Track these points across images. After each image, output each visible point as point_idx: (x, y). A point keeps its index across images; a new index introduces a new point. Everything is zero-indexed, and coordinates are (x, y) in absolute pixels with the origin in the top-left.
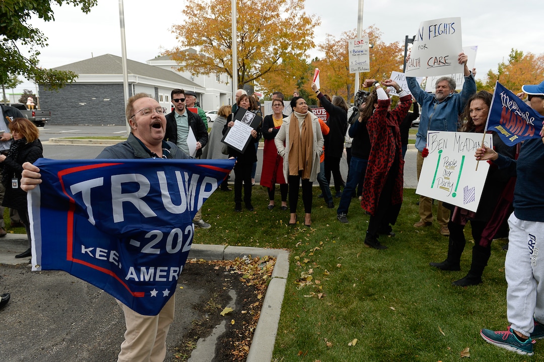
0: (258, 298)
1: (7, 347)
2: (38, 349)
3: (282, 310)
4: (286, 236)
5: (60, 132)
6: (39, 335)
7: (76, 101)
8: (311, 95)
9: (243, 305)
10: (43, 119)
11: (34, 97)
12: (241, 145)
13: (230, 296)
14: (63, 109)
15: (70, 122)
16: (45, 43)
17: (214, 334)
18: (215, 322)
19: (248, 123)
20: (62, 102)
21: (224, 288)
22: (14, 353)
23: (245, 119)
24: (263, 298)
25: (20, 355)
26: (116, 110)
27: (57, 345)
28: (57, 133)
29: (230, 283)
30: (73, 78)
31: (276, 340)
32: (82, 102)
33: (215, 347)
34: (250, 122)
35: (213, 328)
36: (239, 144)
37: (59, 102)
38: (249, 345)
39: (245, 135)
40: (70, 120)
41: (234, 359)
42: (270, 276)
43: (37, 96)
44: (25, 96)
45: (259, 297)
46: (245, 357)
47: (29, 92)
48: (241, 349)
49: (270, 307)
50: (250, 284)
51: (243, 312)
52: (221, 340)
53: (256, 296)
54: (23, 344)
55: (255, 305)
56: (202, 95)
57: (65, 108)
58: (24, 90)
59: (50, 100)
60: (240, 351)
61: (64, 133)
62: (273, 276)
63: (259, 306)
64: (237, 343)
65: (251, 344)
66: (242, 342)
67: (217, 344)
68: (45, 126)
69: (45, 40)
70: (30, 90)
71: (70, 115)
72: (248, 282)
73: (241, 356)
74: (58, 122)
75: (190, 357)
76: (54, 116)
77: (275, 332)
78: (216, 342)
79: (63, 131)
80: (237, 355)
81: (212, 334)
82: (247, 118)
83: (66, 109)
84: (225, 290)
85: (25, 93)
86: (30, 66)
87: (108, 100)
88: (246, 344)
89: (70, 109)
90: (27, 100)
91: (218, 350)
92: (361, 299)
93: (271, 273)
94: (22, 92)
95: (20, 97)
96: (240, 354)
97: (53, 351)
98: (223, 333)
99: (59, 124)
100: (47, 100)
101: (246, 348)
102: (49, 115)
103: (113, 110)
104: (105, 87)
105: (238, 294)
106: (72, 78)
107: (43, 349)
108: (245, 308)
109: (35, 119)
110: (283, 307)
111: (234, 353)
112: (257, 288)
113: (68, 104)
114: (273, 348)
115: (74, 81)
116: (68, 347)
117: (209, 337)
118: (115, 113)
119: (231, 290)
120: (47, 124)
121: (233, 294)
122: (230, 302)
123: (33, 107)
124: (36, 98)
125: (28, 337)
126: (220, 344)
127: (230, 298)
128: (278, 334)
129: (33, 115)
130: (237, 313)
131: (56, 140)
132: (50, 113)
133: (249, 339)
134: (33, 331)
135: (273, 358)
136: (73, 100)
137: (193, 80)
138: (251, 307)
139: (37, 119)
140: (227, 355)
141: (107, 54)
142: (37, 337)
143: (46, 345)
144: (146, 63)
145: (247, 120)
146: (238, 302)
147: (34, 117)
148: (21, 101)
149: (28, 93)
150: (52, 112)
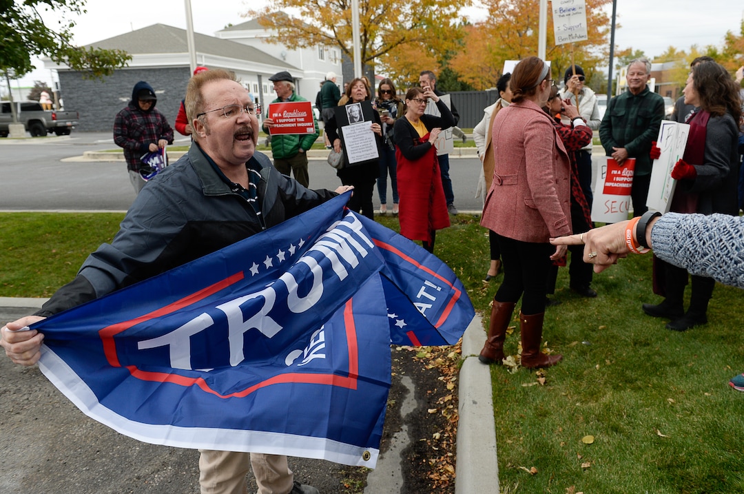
0: (448, 387)
1: (84, 477)
2: (130, 479)
3: (495, 407)
4: (472, 291)
5: (95, 142)
6: (129, 457)
7: (115, 96)
8: (460, 77)
9: (428, 401)
10: (68, 124)
11: (49, 91)
12: (372, 151)
13: (405, 387)
14: (96, 108)
15: (107, 127)
16: (82, 8)
17: (395, 447)
18: (391, 428)
19: (361, 120)
20: (94, 97)
21: (393, 374)
22: (96, 486)
23: (352, 118)
24: (456, 387)
25: (106, 489)
26: (174, 107)
27: (159, 470)
28: (92, 145)
29: (400, 365)
30: (125, 60)
31: (498, 456)
32: (123, 97)
33: (400, 467)
34: (361, 116)
35: (391, 437)
36: (369, 152)
37: (89, 98)
38: (453, 463)
39: (367, 136)
40: (106, 124)
41: (434, 487)
42: (460, 353)
43: (54, 90)
44: (37, 90)
45: (450, 386)
46: (451, 484)
47: (43, 84)
48: (441, 471)
49: (475, 403)
50: (430, 367)
51: (430, 411)
52: (407, 456)
53: (444, 385)
54: (106, 471)
55: (446, 399)
56: (298, 81)
57: (98, 106)
58: (35, 82)
59: (75, 95)
60: (441, 474)
61: (100, 143)
62: (465, 354)
63: (453, 401)
64: (433, 461)
65: (455, 462)
66: (440, 458)
67: (402, 463)
68: (72, 134)
69: (83, 4)
70: (43, 82)
71: (106, 116)
72: (427, 364)
73: (444, 482)
74: (90, 127)
75: (366, 485)
76: (82, 119)
77: (493, 442)
78: (401, 460)
79: (100, 141)
80: (437, 480)
81: (392, 447)
82: (353, 114)
83: (101, 107)
84: (394, 377)
85: (37, 86)
86: (60, 43)
87: (162, 92)
88: (447, 462)
89: (106, 108)
90: (39, 96)
91: (406, 473)
92: (616, 388)
93: (460, 348)
94: (32, 85)
95: (28, 93)
96: (442, 479)
97: (154, 481)
98: (408, 446)
99: (90, 131)
100: (71, 96)
101: (450, 468)
102: (77, 117)
103: (170, 107)
104: (157, 73)
105: (416, 381)
106: (122, 60)
107: (138, 478)
108: (432, 404)
109: (56, 124)
110: (495, 403)
111: (432, 476)
112: (442, 372)
113: (104, 100)
114: (497, 469)
115: (125, 65)
116: (176, 474)
117: (387, 452)
118: (172, 112)
119: (404, 377)
120: (74, 131)
121: (407, 382)
122: (407, 396)
123: (49, 107)
124: (53, 93)
125: (112, 460)
126: (407, 463)
127: (404, 390)
128: (498, 447)
129: (54, 119)
130: (421, 413)
131: (94, 155)
132: (78, 114)
133: (450, 454)
134: (118, 450)
135: (501, 485)
136: (110, 95)
137: (285, 59)
138: (442, 403)
139: (59, 124)
140: (422, 481)
141: (157, 25)
142: (125, 459)
143: (143, 472)
144: (213, 35)
145: (356, 118)
146: (419, 396)
147: (55, 121)
148: (31, 98)
149: (41, 86)
150: (80, 113)
